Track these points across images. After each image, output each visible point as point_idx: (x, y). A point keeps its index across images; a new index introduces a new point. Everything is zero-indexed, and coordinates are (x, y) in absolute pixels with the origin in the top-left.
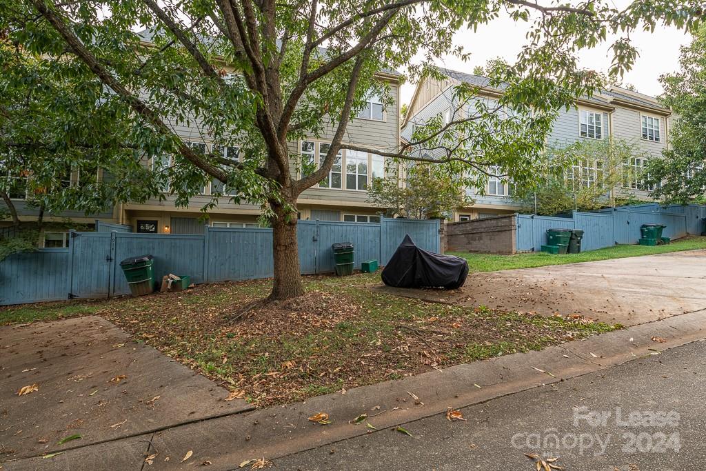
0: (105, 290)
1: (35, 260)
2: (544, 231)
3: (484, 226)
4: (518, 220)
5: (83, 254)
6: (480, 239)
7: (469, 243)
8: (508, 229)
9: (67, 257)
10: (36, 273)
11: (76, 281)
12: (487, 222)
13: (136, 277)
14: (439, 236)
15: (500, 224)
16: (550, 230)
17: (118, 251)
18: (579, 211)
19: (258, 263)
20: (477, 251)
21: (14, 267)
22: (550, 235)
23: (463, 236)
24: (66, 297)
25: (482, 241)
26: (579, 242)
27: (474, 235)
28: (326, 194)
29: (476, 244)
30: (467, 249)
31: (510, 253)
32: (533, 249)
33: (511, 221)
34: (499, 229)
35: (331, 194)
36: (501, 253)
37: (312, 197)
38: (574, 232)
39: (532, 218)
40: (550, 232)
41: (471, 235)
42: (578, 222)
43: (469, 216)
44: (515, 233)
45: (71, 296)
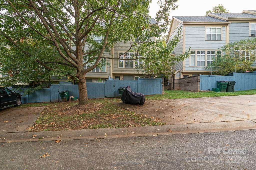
0: (58, 100)
1: (43, 91)
2: (215, 82)
3: (189, 80)
4: (201, 77)
5: (53, 90)
6: (188, 85)
7: (185, 87)
8: (196, 81)
9: (49, 91)
10: (43, 95)
11: (51, 97)
12: (190, 78)
13: (63, 97)
14: (161, 85)
15: (194, 79)
16: (218, 81)
17: (61, 89)
18: (237, 72)
19: (96, 93)
20: (187, 90)
21: (39, 93)
22: (218, 84)
23: (183, 84)
24: (49, 101)
25: (189, 86)
26: (233, 87)
27: (187, 84)
28: (127, 70)
29: (187, 87)
30: (184, 89)
31: (197, 91)
32: (209, 90)
33: (197, 78)
34: (194, 81)
35: (129, 70)
36: (194, 91)
37: (123, 71)
38: (230, 82)
39: (209, 76)
40: (218, 82)
41: (185, 84)
42: (236, 78)
43: (188, 76)
44: (199, 83)
45: (50, 101)
